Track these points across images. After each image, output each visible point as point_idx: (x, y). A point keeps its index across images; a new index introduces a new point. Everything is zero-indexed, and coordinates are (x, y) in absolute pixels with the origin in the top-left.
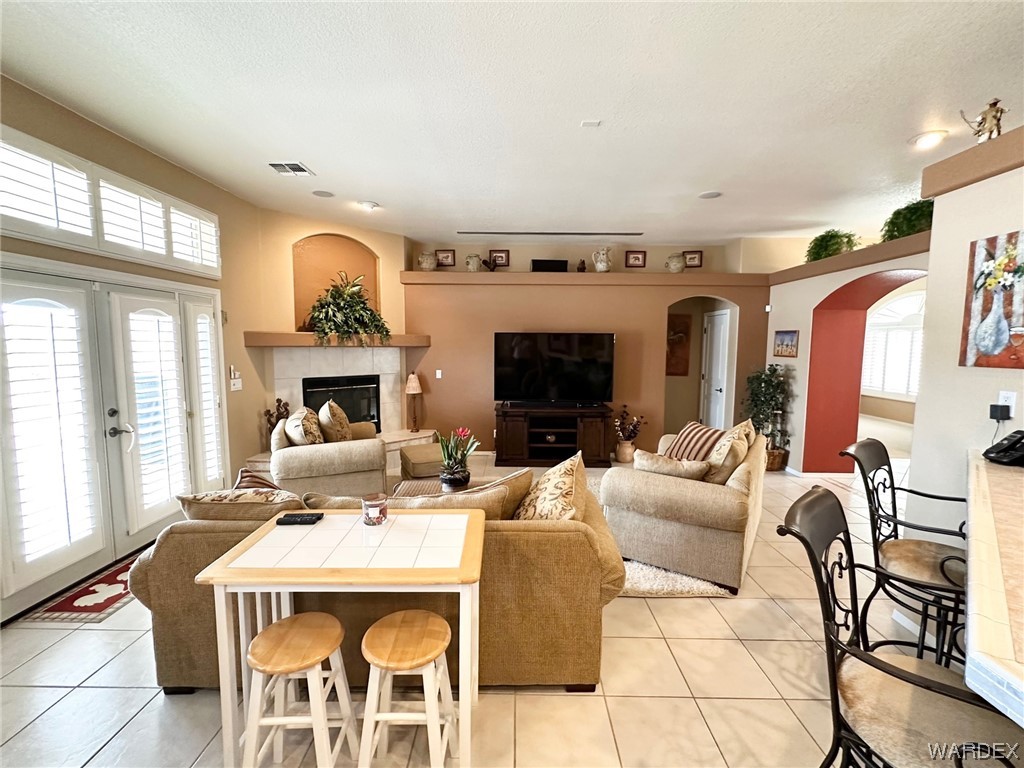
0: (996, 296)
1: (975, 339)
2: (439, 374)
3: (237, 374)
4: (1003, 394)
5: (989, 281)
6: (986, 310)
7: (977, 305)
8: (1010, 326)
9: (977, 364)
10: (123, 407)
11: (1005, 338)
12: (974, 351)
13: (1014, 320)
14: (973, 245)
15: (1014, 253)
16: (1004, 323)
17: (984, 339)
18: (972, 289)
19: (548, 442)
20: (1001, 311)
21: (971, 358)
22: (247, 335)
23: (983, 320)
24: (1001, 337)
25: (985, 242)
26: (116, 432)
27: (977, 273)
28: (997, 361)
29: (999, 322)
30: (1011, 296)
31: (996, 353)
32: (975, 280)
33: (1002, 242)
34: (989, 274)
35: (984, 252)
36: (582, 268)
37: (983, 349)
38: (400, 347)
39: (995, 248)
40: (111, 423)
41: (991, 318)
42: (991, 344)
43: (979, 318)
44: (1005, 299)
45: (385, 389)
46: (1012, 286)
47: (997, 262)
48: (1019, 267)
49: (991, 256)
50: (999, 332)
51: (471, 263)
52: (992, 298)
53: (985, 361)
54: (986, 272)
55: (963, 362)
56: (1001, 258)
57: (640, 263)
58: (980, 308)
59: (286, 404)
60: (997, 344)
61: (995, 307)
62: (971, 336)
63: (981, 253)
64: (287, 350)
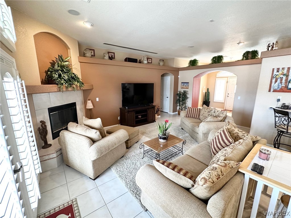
0: (278, 79)
1: (273, 87)
2: (97, 99)
4: (278, 97)
5: (277, 76)
6: (276, 81)
7: (274, 80)
8: (281, 85)
9: (273, 92)
11: (280, 87)
12: (273, 89)
13: (282, 84)
14: (273, 69)
15: (284, 71)
16: (280, 84)
17: (275, 87)
18: (272, 77)
19: (140, 118)
20: (280, 82)
21: (272, 90)
23: (275, 83)
24: (279, 87)
25: (276, 69)
27: (274, 74)
28: (278, 91)
29: (279, 84)
30: (282, 79)
31: (278, 89)
32: (273, 76)
33: (281, 69)
34: (277, 75)
35: (276, 71)
36: (140, 62)
37: (275, 89)
39: (279, 70)
41: (277, 83)
42: (277, 88)
43: (274, 83)
44: (281, 80)
45: (78, 108)
46: (283, 77)
47: (279, 73)
48: (285, 74)
49: (278, 71)
50: (279, 86)
51: (106, 56)
52: (278, 80)
53: (275, 91)
54: (277, 74)
55: (270, 91)
56: (280, 72)
57: (151, 62)
58: (274, 81)
60: (278, 88)
61: (278, 81)
62: (272, 86)
63: (275, 71)
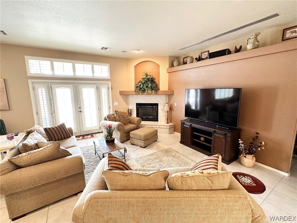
2: (176, 104)
3: (116, 101)
10: (82, 107)
22: (120, 92)
26: (80, 112)
38: (166, 95)
40: (80, 110)
45: (160, 108)
51: (188, 61)
59: (131, 110)
64: (132, 95)
